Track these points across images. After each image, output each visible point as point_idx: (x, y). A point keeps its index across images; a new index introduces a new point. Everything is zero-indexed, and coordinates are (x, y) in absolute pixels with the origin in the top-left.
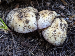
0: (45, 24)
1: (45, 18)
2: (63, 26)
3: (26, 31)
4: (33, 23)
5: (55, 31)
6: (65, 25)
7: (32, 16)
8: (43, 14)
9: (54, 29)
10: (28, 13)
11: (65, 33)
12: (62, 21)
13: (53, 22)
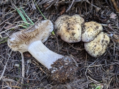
0: (89, 39)
1: (89, 33)
2: (104, 42)
3: (71, 41)
4: (78, 35)
5: (95, 46)
6: (107, 42)
7: (79, 29)
8: (88, 28)
9: (95, 44)
10: (75, 25)
11: (104, 49)
12: (104, 38)
13: (96, 37)
